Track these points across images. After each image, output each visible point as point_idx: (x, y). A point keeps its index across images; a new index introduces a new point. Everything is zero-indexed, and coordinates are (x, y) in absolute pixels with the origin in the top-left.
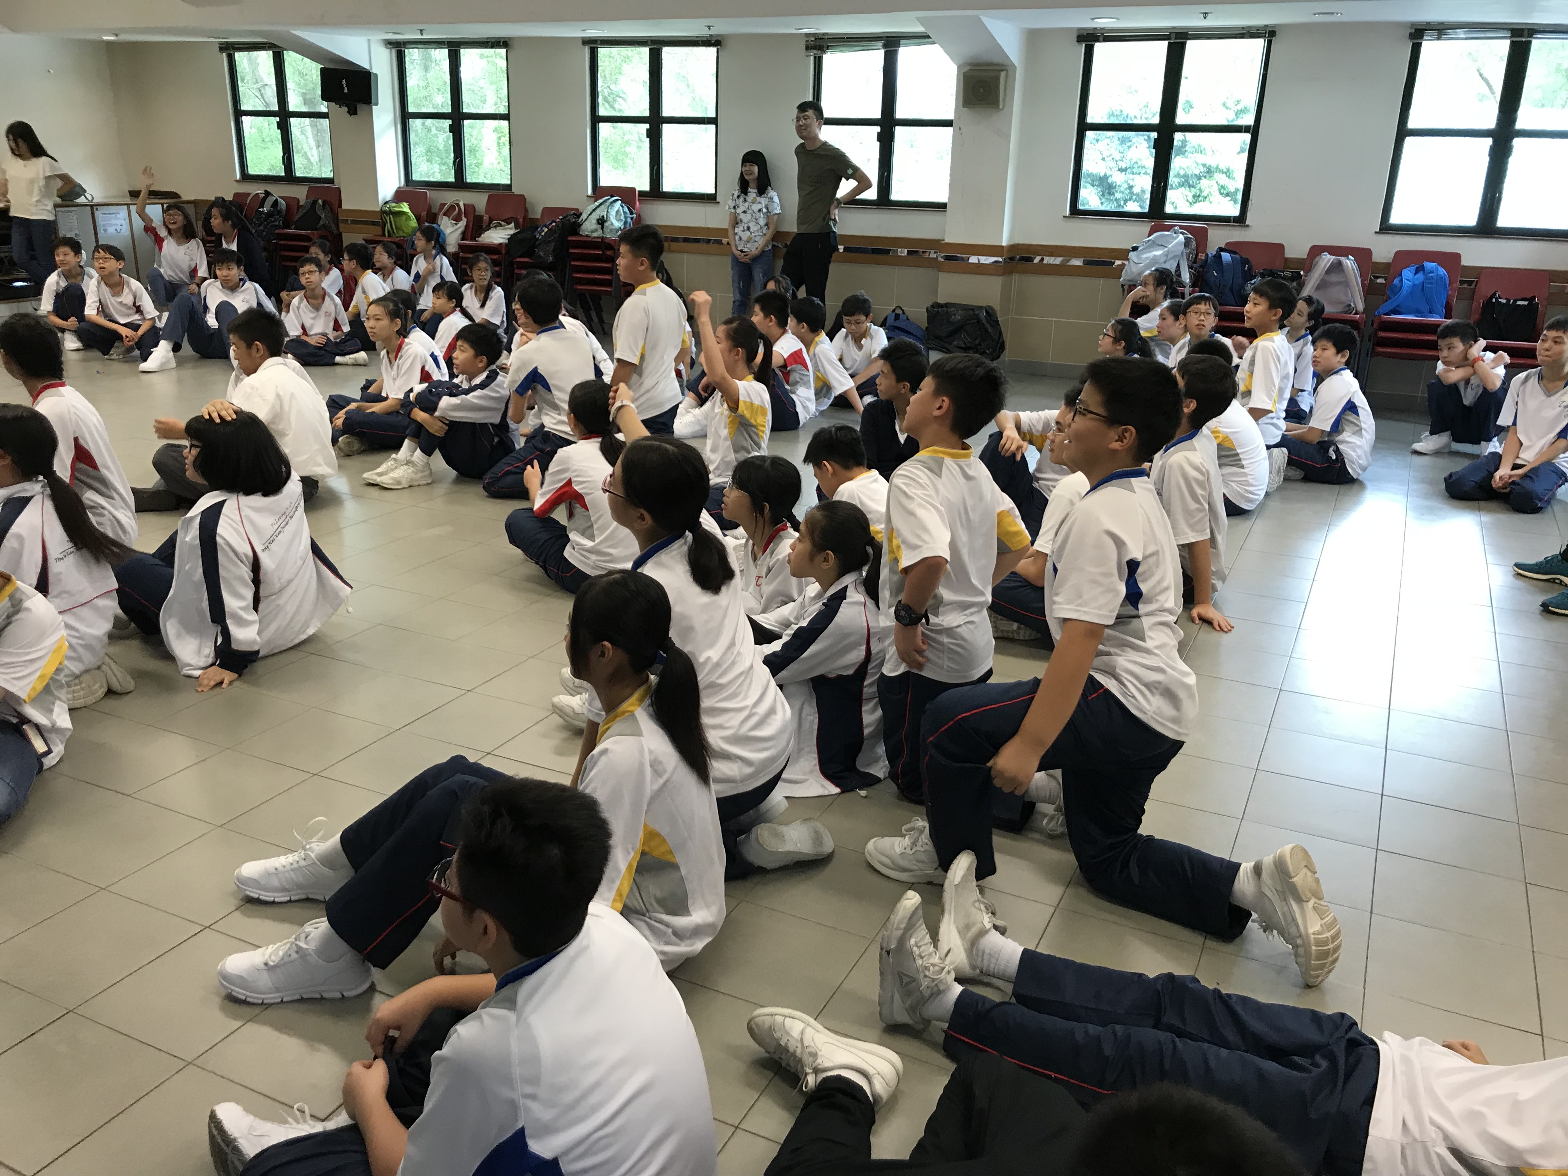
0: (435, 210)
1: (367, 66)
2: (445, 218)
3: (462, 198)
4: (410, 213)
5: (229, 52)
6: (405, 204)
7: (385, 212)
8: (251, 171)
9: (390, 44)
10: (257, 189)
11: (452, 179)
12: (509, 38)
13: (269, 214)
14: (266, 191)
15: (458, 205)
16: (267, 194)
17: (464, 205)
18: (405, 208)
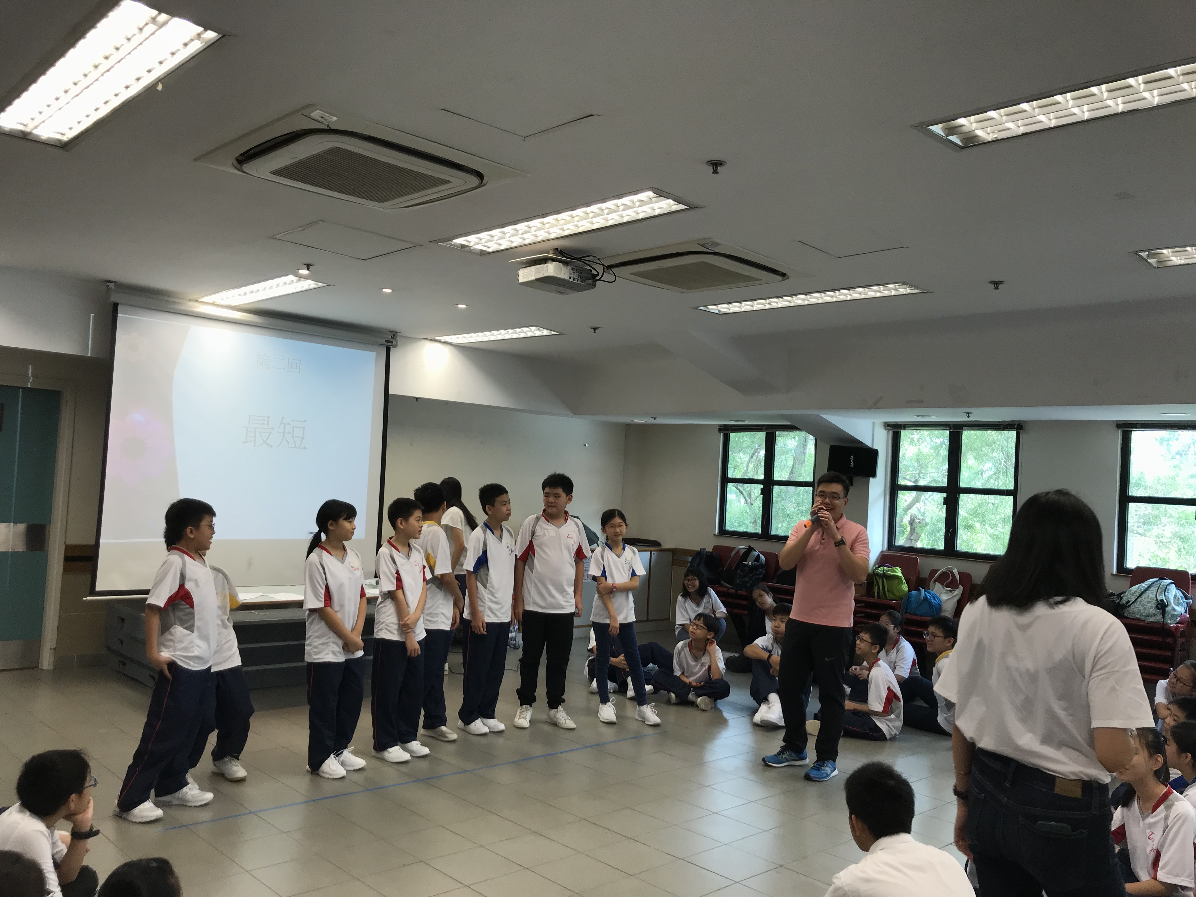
0: (925, 574)
1: (869, 444)
2: (938, 585)
3: (955, 567)
4: (903, 578)
5: (726, 432)
6: (899, 568)
7: (878, 575)
8: (728, 528)
9: (888, 425)
10: (742, 546)
11: (941, 546)
12: (1025, 422)
13: (753, 568)
14: (749, 546)
15: (952, 572)
16: (750, 549)
17: (959, 573)
18: (898, 572)
